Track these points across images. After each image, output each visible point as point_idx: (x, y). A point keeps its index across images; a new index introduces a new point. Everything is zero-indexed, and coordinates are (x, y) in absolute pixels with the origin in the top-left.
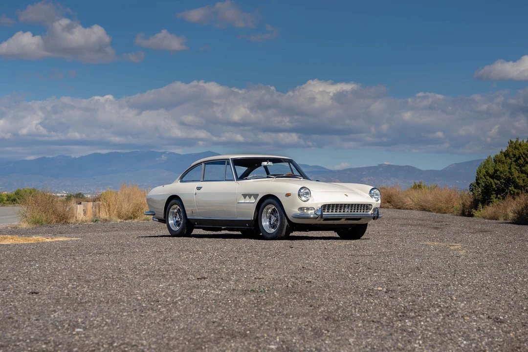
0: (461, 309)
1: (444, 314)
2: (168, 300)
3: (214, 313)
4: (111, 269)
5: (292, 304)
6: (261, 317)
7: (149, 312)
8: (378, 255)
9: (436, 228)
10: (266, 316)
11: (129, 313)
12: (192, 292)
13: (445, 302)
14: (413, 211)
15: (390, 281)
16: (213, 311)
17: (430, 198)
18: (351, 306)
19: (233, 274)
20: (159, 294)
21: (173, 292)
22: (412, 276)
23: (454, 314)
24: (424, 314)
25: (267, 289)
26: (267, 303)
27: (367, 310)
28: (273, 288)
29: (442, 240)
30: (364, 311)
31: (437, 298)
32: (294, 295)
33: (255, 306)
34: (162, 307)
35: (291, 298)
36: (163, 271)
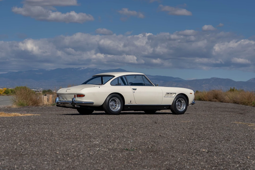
0: (253, 165)
1: (241, 168)
2: (75, 154)
3: (100, 163)
4: (47, 134)
5: (148, 159)
6: (128, 167)
7: (61, 162)
8: (206, 129)
9: (241, 114)
10: (131, 166)
11: (49, 162)
12: (91, 149)
13: (243, 160)
14: (229, 103)
15: (211, 146)
16: (100, 162)
17: (239, 96)
18: (184, 161)
19: (118, 139)
20: (71, 150)
21: (79, 149)
22: (224, 143)
23: (248, 168)
24: (229, 167)
25: (135, 149)
26: (133, 158)
27: (194, 164)
28: (139, 148)
29: (244, 121)
30: (192, 164)
31: (238, 157)
32: (151, 153)
33: (126, 160)
34: (70, 159)
35: (149, 155)
36: (78, 136)
